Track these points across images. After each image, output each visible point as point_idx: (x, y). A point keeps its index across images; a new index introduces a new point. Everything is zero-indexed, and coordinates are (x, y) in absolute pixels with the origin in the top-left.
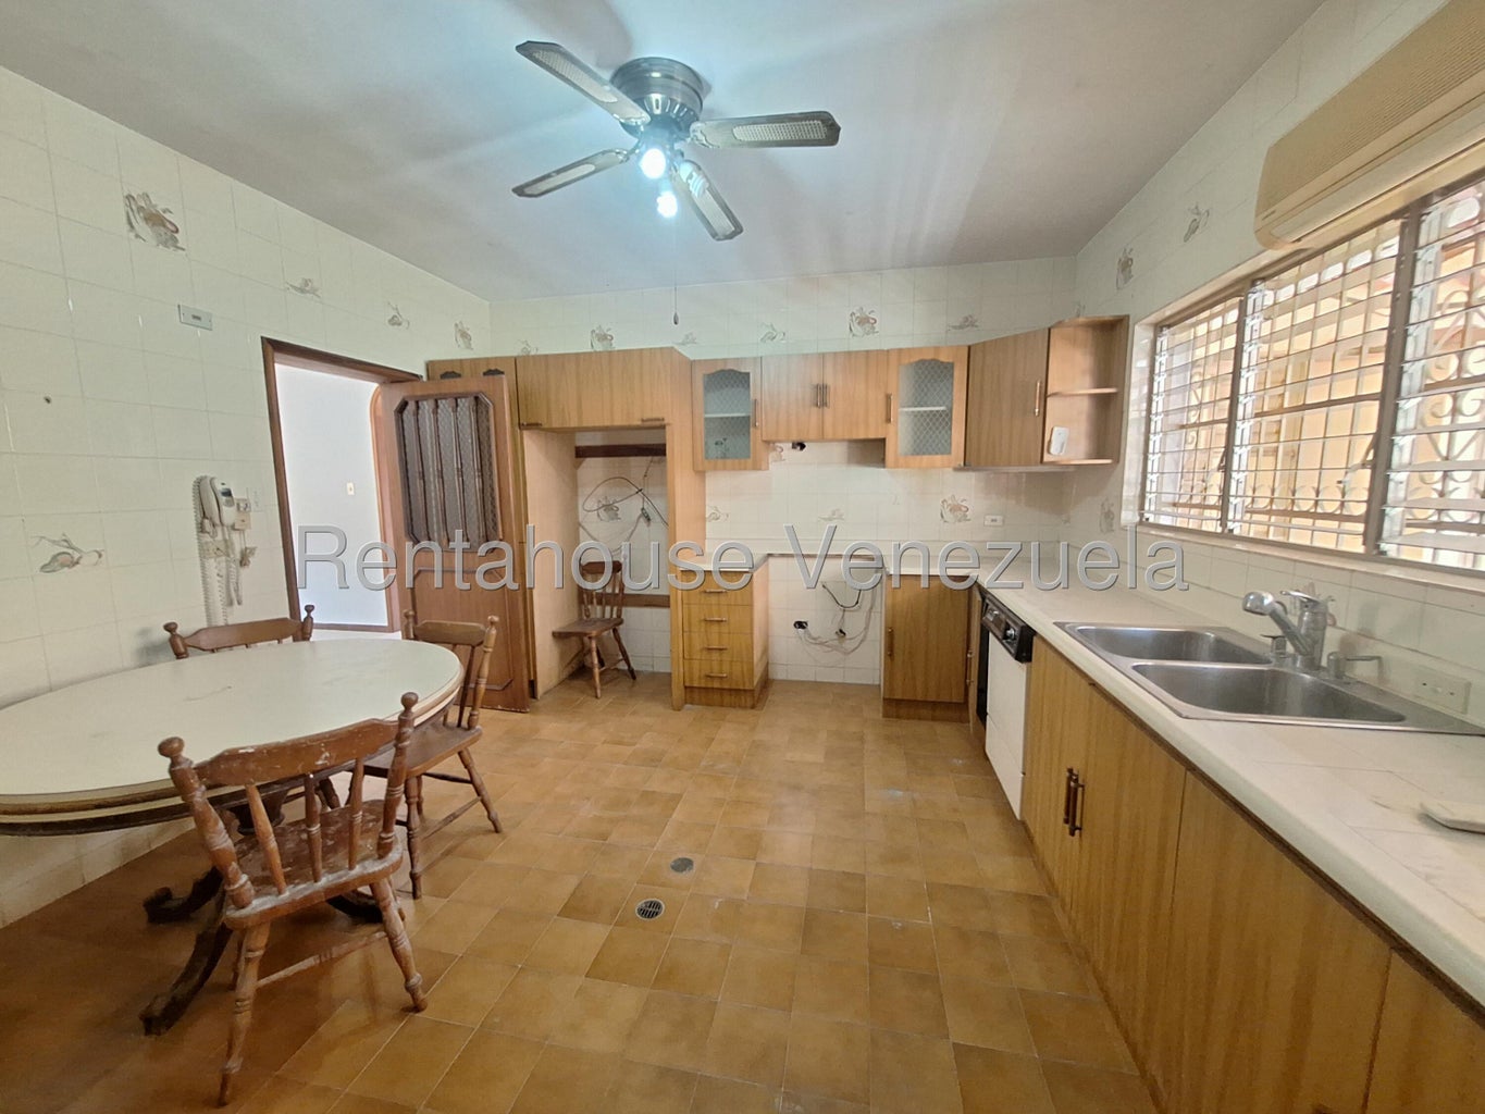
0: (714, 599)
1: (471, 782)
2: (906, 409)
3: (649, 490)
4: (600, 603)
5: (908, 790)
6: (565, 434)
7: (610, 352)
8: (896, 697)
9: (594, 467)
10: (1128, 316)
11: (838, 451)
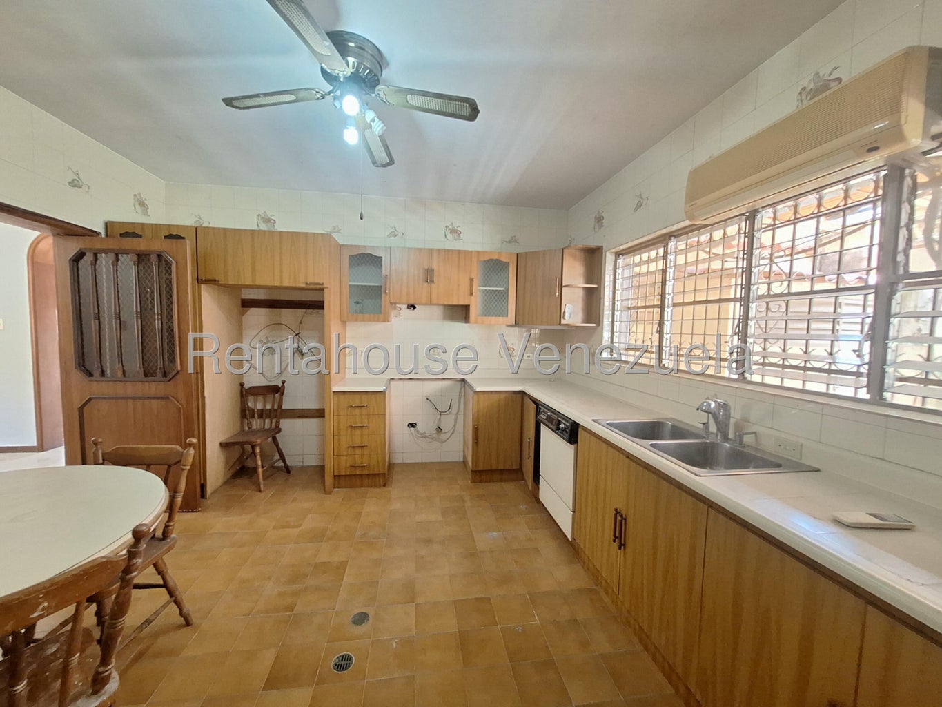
0: (357, 411)
1: (165, 585)
2: (482, 288)
3: (303, 334)
4: (261, 416)
5: (500, 531)
6: (235, 289)
7: (273, 232)
8: (480, 469)
9: (257, 316)
10: (602, 247)
11: (437, 312)
